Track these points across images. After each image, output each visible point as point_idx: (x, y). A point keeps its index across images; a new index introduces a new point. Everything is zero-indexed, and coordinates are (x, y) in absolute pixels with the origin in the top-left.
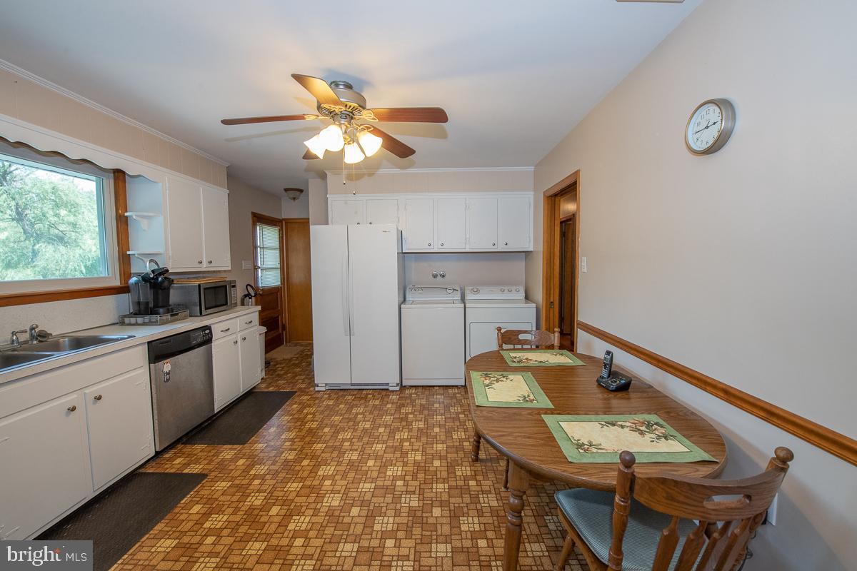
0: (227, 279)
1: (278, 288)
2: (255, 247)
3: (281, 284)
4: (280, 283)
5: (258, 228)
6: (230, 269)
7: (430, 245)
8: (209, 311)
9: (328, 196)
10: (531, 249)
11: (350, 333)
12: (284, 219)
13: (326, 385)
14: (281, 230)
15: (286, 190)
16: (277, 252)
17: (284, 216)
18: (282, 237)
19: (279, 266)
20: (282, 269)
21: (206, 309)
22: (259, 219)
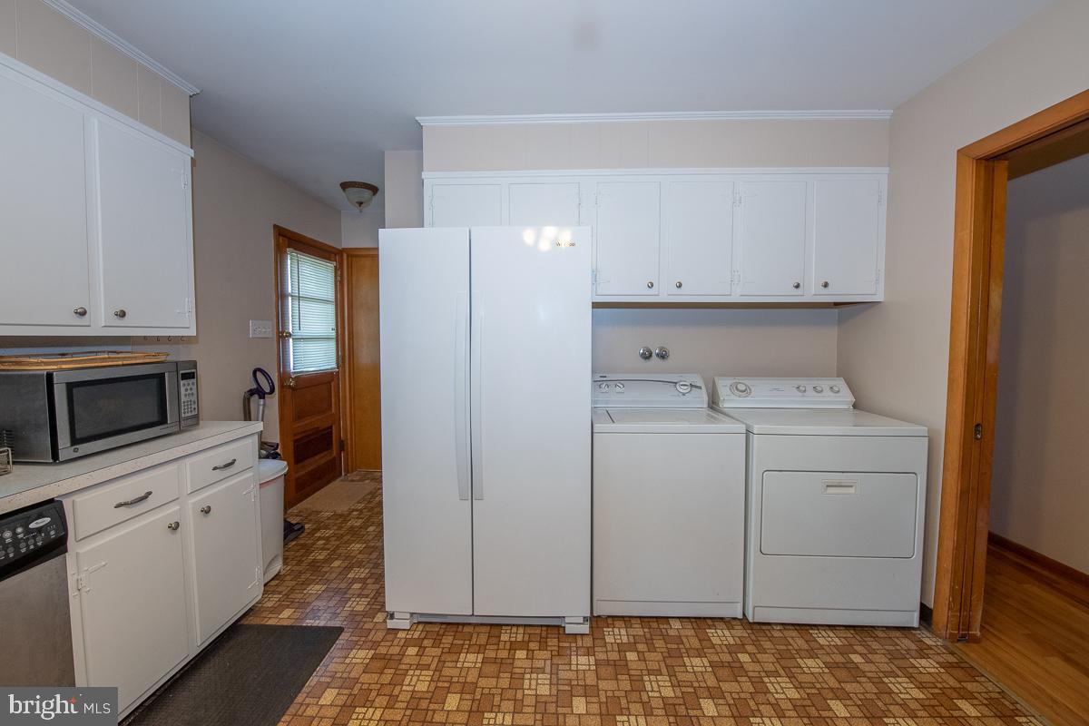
0: (169, 359)
1: (332, 373)
2: (282, 296)
3: (338, 367)
4: (335, 366)
5: (289, 258)
6: (192, 332)
7: (651, 286)
8: (85, 448)
9: (424, 175)
10: (879, 297)
11: (472, 491)
12: (344, 250)
13: (412, 614)
14: (338, 271)
15: (345, 186)
16: (331, 309)
17: (344, 245)
18: (342, 282)
19: (333, 334)
20: (339, 340)
21: (75, 441)
22: (289, 240)
